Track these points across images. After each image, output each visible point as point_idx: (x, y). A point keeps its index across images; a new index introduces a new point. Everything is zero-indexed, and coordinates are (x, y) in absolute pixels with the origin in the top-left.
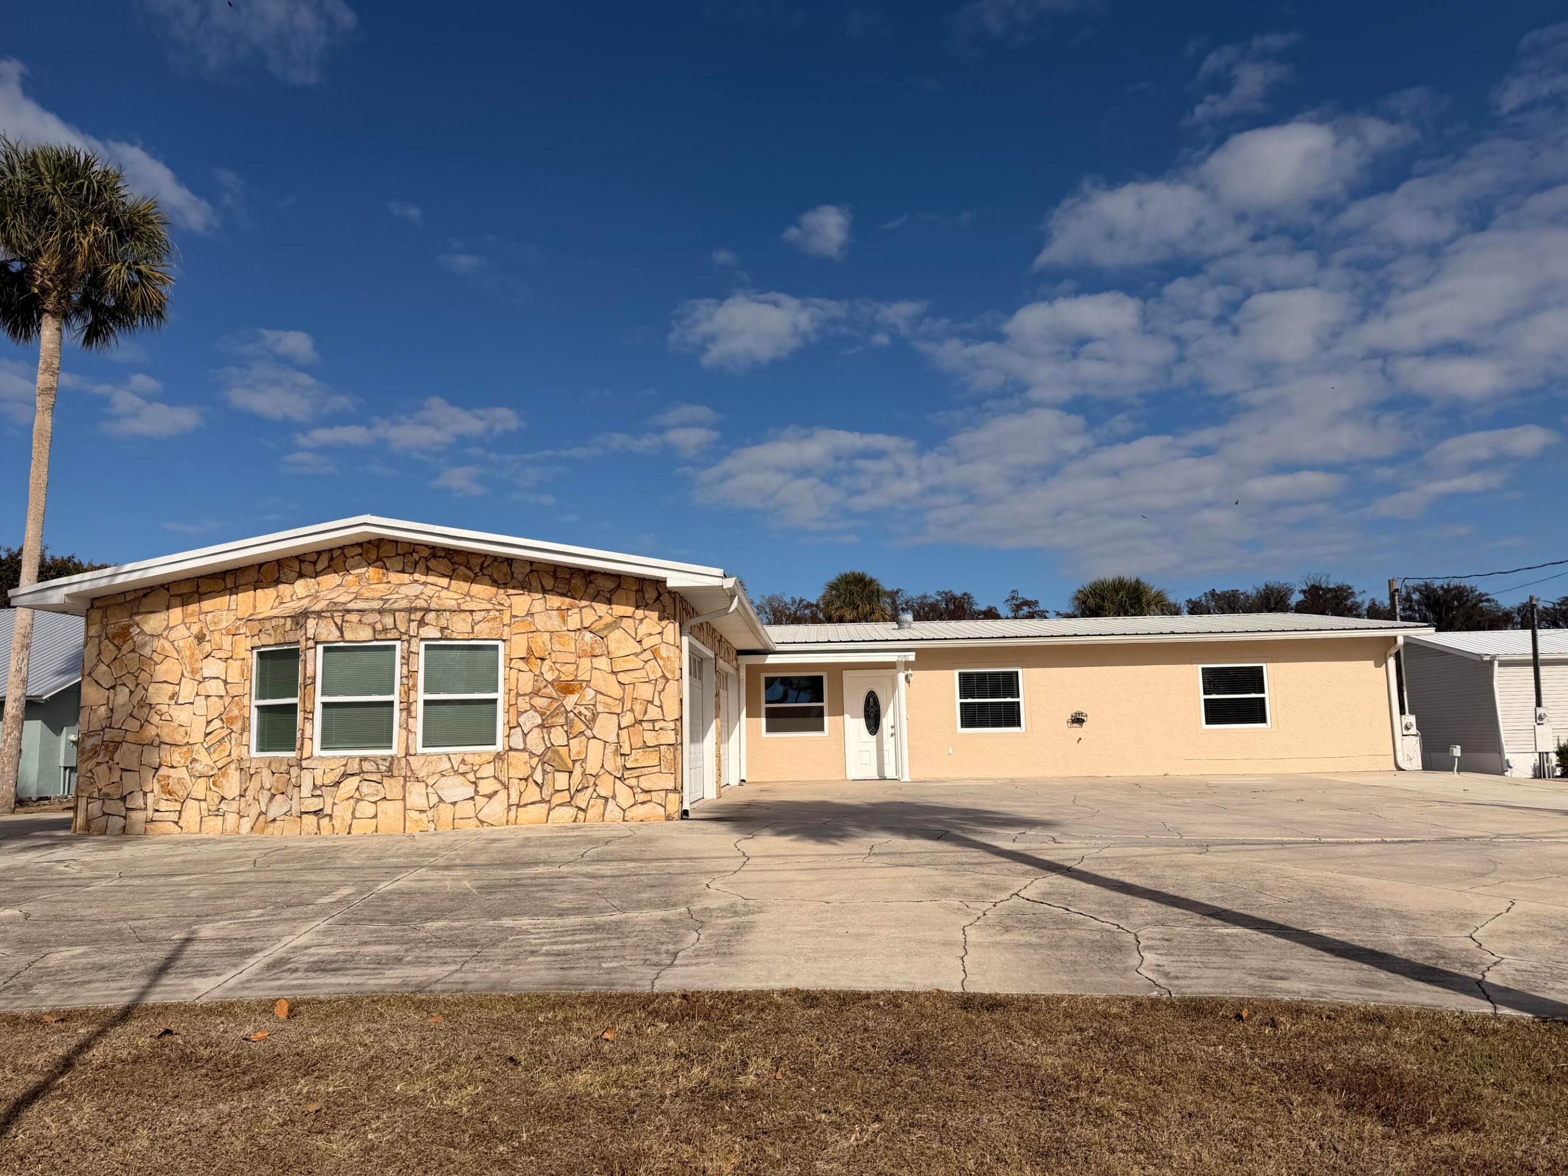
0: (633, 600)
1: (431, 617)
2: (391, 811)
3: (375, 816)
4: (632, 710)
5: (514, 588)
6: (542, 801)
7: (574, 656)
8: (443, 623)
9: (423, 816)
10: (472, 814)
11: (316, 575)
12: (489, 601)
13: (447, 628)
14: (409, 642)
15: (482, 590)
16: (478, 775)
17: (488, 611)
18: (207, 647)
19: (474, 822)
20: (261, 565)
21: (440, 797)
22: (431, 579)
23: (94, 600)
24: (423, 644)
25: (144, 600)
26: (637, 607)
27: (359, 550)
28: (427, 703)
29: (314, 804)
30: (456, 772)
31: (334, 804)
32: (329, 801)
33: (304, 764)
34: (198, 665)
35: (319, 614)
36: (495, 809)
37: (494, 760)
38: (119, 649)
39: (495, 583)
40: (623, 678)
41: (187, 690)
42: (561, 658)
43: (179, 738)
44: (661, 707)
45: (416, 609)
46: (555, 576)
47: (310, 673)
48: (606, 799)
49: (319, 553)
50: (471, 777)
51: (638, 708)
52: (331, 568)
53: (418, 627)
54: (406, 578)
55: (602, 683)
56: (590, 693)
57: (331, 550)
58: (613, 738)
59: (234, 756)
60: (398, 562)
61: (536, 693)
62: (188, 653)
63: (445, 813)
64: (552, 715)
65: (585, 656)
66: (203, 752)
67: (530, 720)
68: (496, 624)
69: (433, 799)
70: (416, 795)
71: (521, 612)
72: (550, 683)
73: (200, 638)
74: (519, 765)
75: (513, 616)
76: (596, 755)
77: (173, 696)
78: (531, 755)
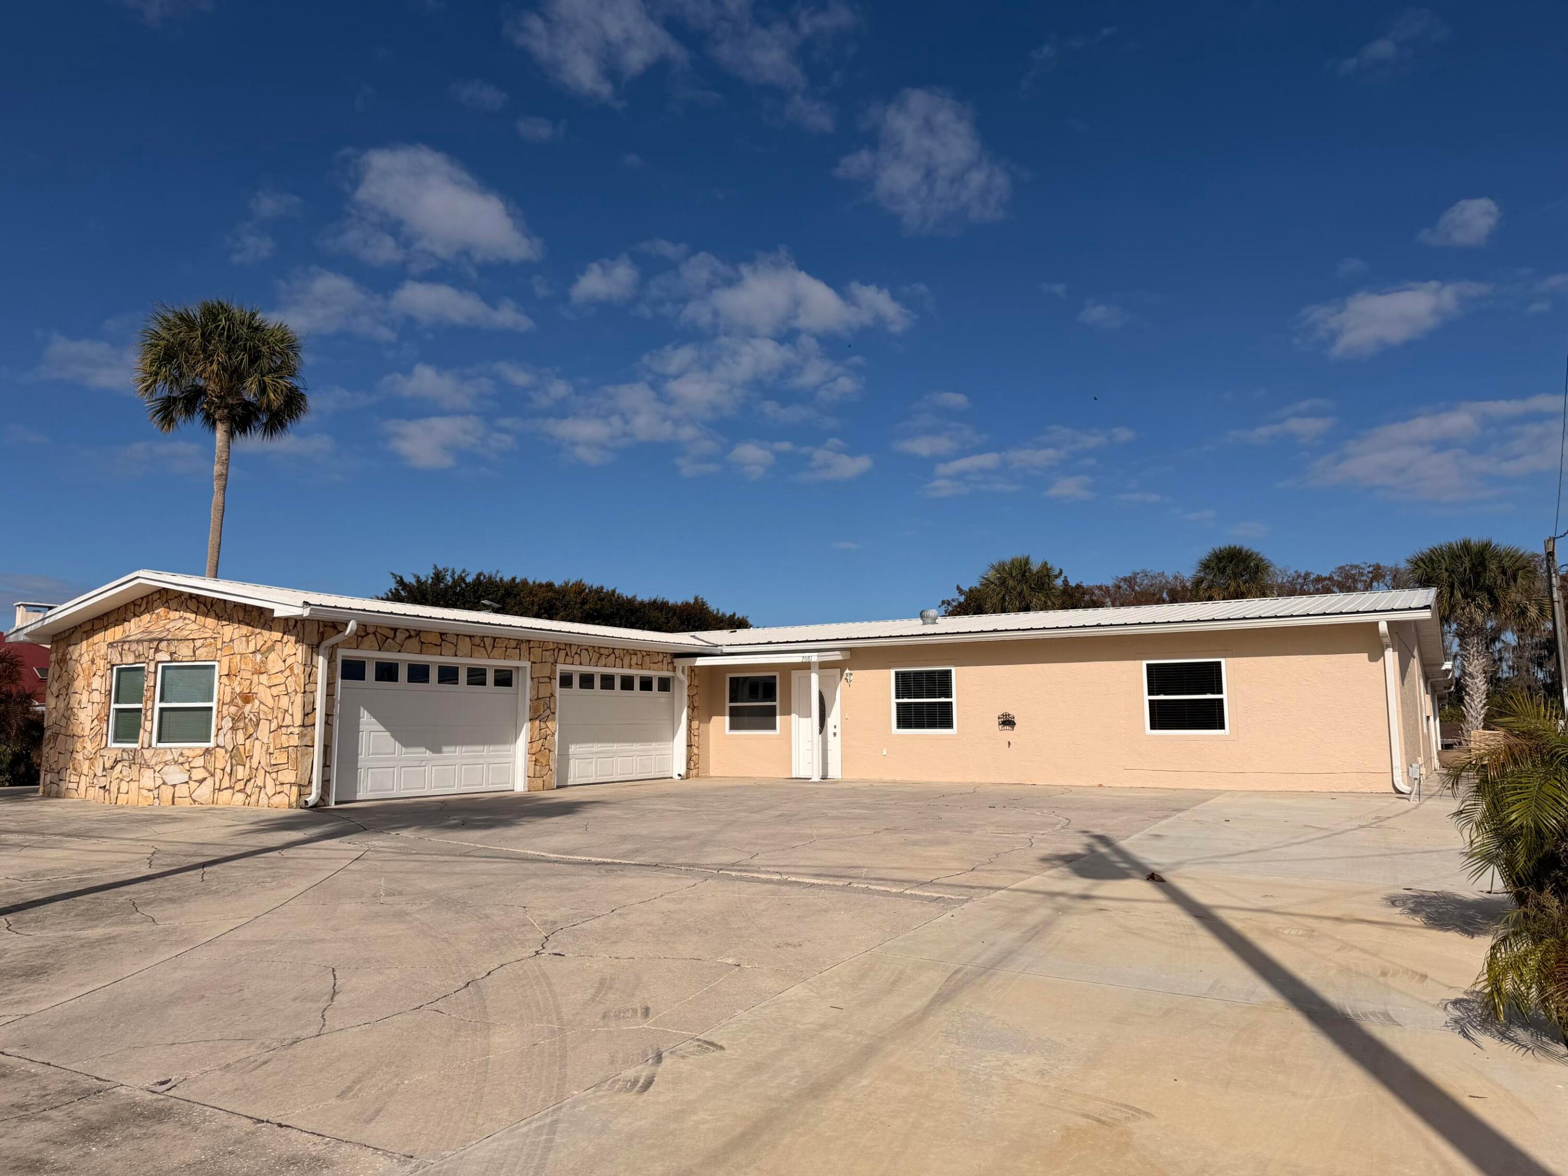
0: (282, 627)
1: (163, 645)
2: (134, 789)
3: (127, 793)
4: (276, 718)
5: (225, 620)
6: (231, 788)
7: (250, 673)
8: (173, 649)
9: (151, 793)
10: (187, 794)
11: (142, 613)
12: (213, 630)
13: (175, 653)
14: (148, 663)
15: (210, 622)
16: (191, 765)
17: (206, 639)
19: (188, 800)
20: (119, 608)
21: (164, 781)
22: (188, 615)
23: (55, 634)
24: (160, 666)
25: (73, 636)
26: (284, 633)
28: (162, 710)
30: (176, 762)
31: (111, 782)
32: (109, 780)
34: (90, 681)
36: (205, 792)
37: (204, 754)
38: (62, 670)
39: (218, 618)
40: (275, 691)
41: (85, 697)
42: (245, 675)
43: (81, 732)
44: (292, 715)
45: (154, 640)
46: (243, 612)
48: (261, 788)
49: (142, 598)
51: (280, 716)
53: (155, 653)
54: (177, 614)
55: (263, 695)
56: (257, 702)
57: (148, 596)
58: (266, 740)
60: (173, 604)
61: (232, 702)
62: (87, 672)
63: (167, 793)
64: (238, 720)
65: (256, 673)
66: (89, 743)
67: (227, 723)
68: (212, 649)
69: (159, 782)
70: (148, 779)
71: (227, 639)
72: (239, 694)
73: (93, 662)
74: (222, 759)
75: (223, 642)
76: (257, 753)
77: (80, 703)
78: (226, 751)
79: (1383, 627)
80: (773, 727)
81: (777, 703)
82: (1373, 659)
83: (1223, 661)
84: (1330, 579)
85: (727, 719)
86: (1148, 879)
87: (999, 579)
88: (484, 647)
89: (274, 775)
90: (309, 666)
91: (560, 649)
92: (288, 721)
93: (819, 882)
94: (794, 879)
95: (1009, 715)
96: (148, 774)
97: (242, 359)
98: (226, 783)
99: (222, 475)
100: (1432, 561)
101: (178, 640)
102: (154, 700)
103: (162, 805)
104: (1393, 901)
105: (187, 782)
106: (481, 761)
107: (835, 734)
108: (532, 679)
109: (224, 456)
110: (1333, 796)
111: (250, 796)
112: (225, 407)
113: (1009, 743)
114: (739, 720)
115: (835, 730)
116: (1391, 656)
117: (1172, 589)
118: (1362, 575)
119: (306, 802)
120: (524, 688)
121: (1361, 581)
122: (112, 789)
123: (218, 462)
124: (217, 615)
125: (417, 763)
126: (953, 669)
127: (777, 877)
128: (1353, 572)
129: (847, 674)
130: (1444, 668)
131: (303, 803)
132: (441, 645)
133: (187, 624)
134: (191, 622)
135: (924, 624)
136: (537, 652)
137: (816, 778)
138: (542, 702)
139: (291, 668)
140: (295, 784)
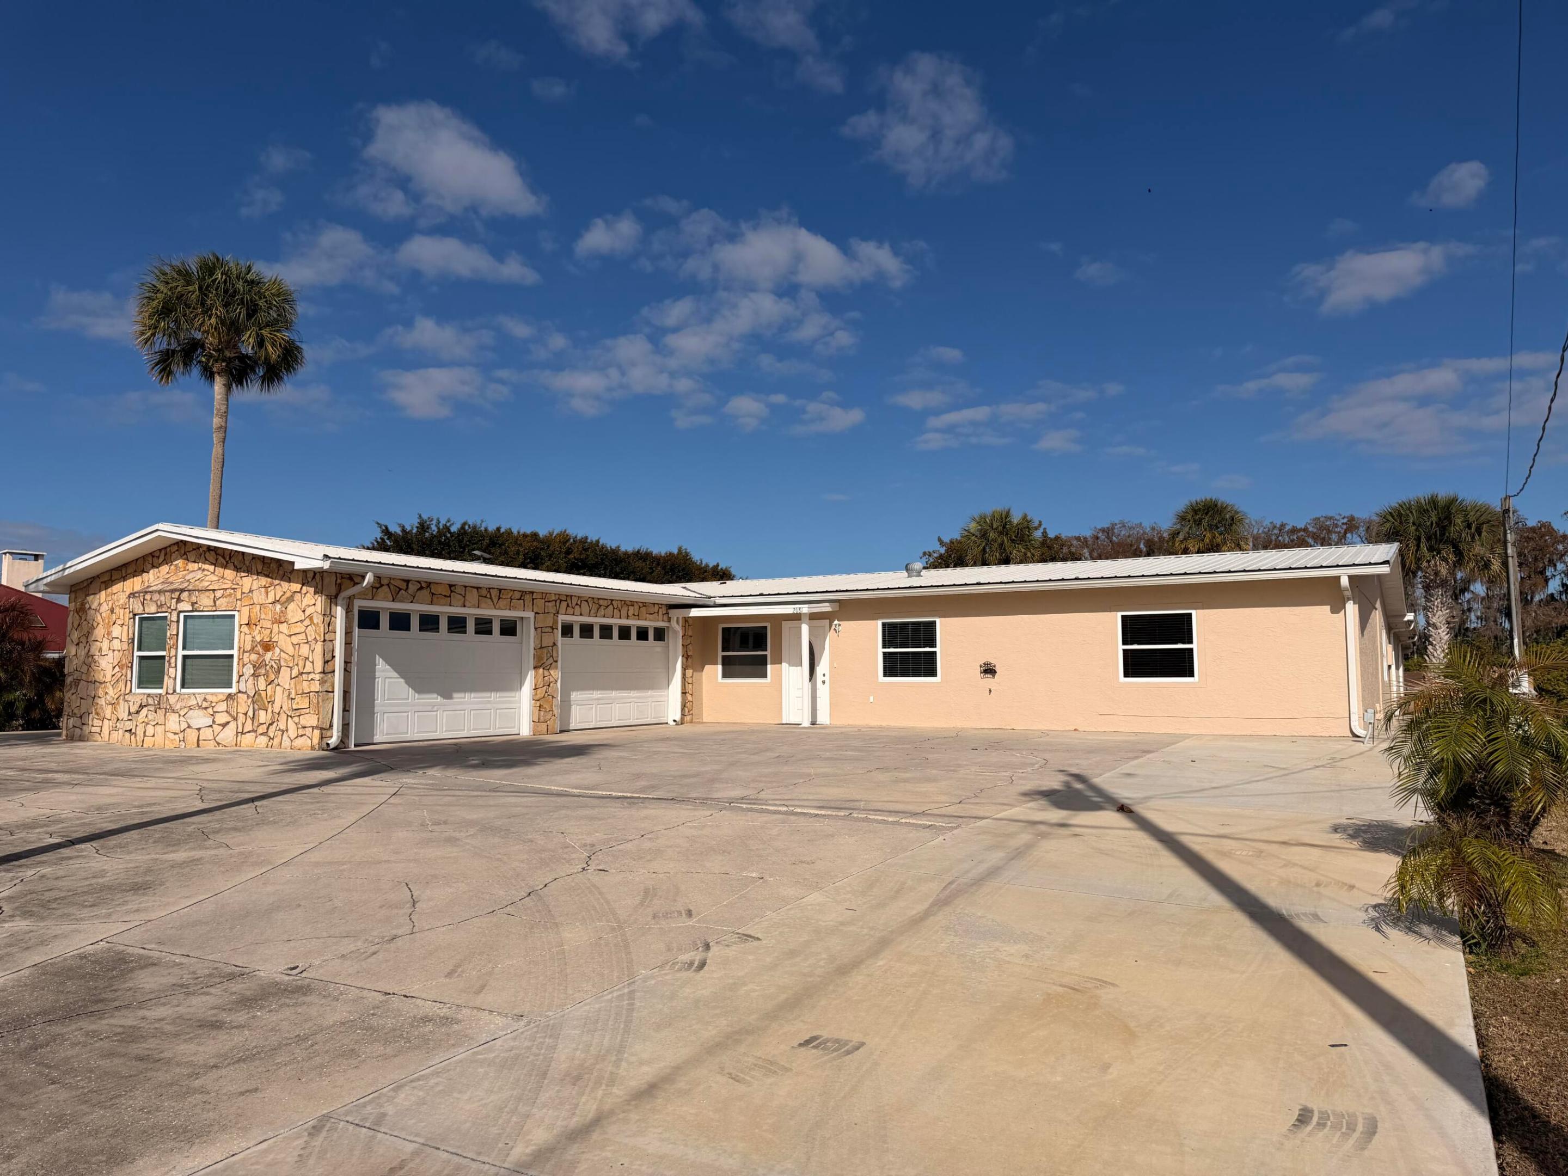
0: (301, 579)
1: (185, 595)
2: (160, 731)
3: (153, 736)
4: (298, 665)
5: (244, 572)
6: (253, 731)
7: (270, 622)
8: (194, 599)
9: (177, 736)
10: (212, 737)
11: (160, 565)
12: (232, 581)
13: (196, 603)
14: (170, 613)
15: (229, 574)
16: (215, 710)
17: (226, 589)
18: (114, 616)
19: (213, 743)
20: (137, 560)
21: (189, 724)
22: (206, 566)
23: (72, 586)
24: (182, 615)
25: (91, 586)
26: (303, 585)
27: (176, 548)
28: (185, 657)
30: (200, 707)
31: (137, 726)
32: (135, 724)
34: (110, 629)
36: (228, 735)
37: (227, 699)
39: (237, 569)
40: (295, 640)
41: (105, 645)
42: (265, 624)
43: (102, 678)
44: (313, 662)
48: (283, 731)
49: (160, 550)
51: (301, 664)
53: (177, 603)
54: (196, 566)
55: (283, 643)
56: (277, 650)
57: (166, 548)
58: (287, 686)
60: (192, 556)
61: (252, 650)
62: (107, 621)
63: (192, 736)
64: (259, 668)
65: (276, 623)
66: (111, 688)
67: (249, 670)
68: (232, 599)
69: (184, 726)
70: (173, 722)
71: (246, 590)
72: (259, 643)
73: (112, 611)
74: (243, 704)
75: (243, 593)
76: (279, 698)
77: (100, 650)
78: (248, 697)
79: (1345, 581)
80: (765, 676)
81: (768, 653)
82: (1335, 611)
83: (1194, 612)
84: (1305, 530)
85: (720, 667)
86: (1118, 811)
87: (980, 531)
88: (491, 598)
89: (296, 719)
90: (328, 616)
91: (561, 601)
92: (309, 667)
93: (823, 812)
94: (799, 810)
95: (990, 664)
96: (173, 718)
97: (240, 313)
98: (248, 727)
99: (221, 427)
100: (1400, 515)
101: (199, 591)
102: (177, 648)
103: (188, 747)
104: (1336, 829)
105: (211, 726)
106: (489, 706)
107: (824, 682)
108: (536, 628)
109: (223, 408)
110: (1294, 739)
111: (273, 739)
112: (223, 361)
113: (990, 691)
114: (732, 668)
115: (823, 679)
116: (1351, 608)
117: (1149, 540)
118: (1336, 526)
119: (328, 744)
120: (529, 637)
121: (1335, 532)
122: (137, 732)
123: (217, 415)
124: (235, 567)
125: (430, 708)
126: (938, 621)
127: (785, 809)
128: (1328, 523)
129: (836, 625)
130: (1406, 619)
131: (325, 746)
132: (450, 596)
133: (206, 575)
134: (209, 573)
135: (909, 577)
136: (540, 603)
137: (806, 723)
138: (545, 651)
139: (310, 617)
140: (317, 727)
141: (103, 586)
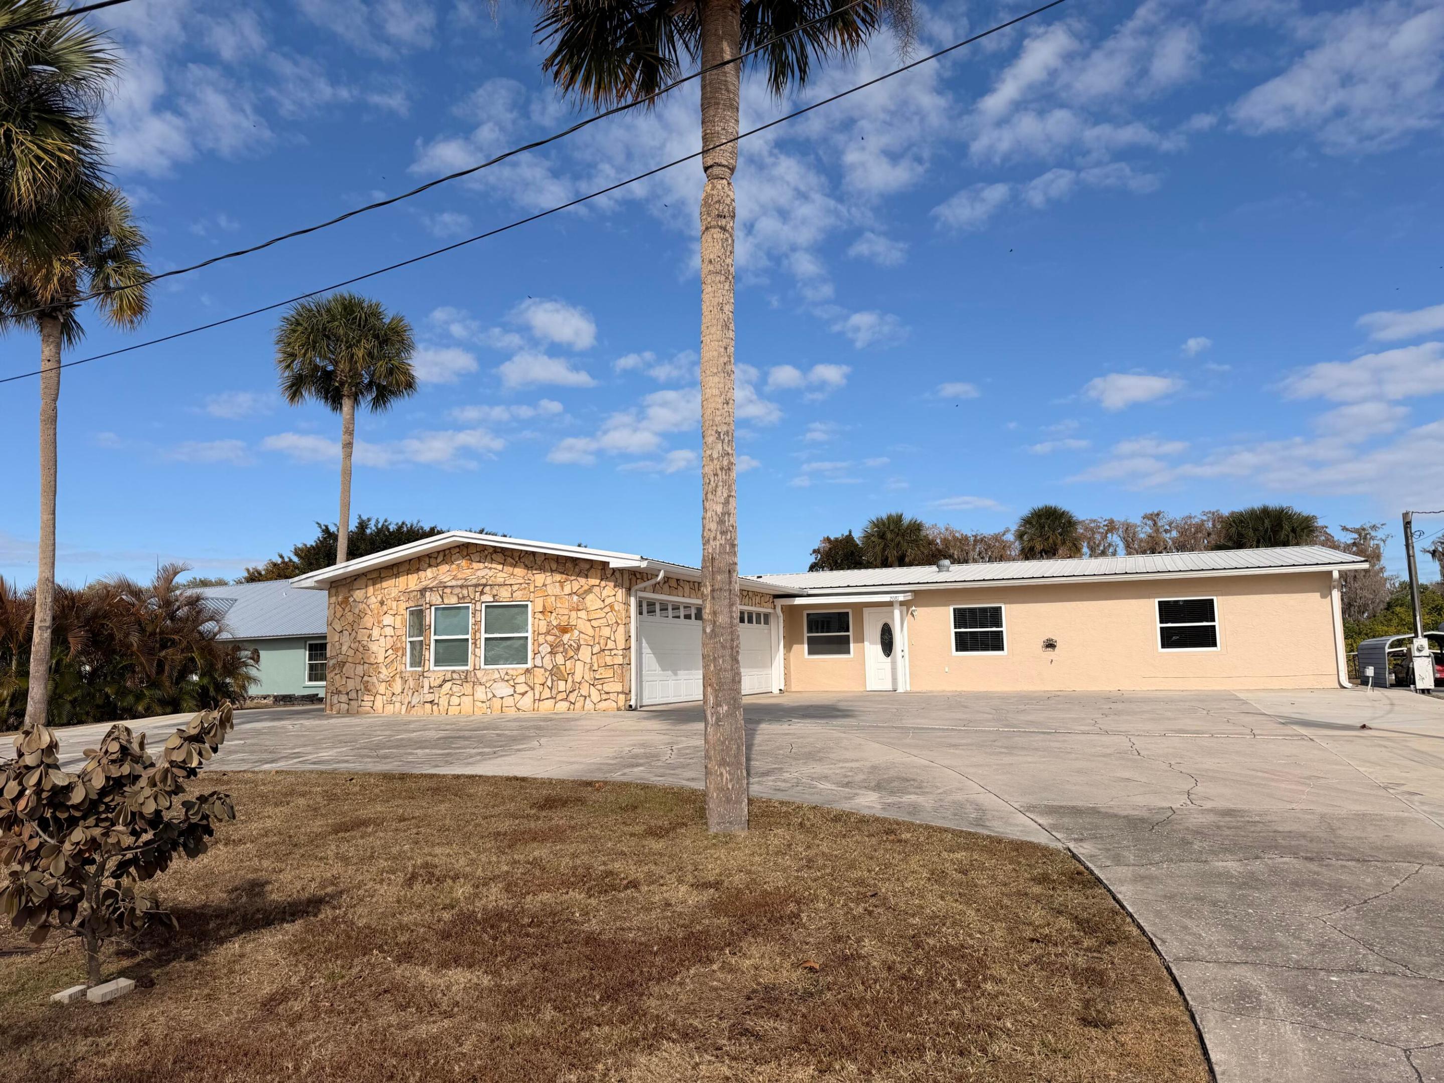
0: (599, 575)
1: (487, 589)
2: (467, 700)
3: (460, 705)
4: (599, 643)
5: (536, 570)
6: (552, 698)
7: (568, 610)
8: (495, 592)
9: (484, 704)
10: (513, 705)
11: (437, 565)
12: (523, 578)
13: (497, 595)
14: (475, 604)
15: (519, 571)
16: (515, 682)
17: (522, 584)
18: (385, 608)
19: (514, 709)
20: (410, 560)
21: (493, 694)
22: (494, 566)
23: (332, 582)
24: (484, 605)
26: (602, 580)
27: (458, 550)
28: (486, 639)
29: (429, 697)
30: (503, 680)
31: (440, 697)
32: (437, 696)
33: (425, 674)
34: (381, 618)
35: (431, 589)
36: (526, 702)
37: (525, 673)
38: (344, 610)
39: (527, 567)
40: (594, 623)
41: (376, 633)
42: (561, 611)
43: (372, 660)
44: (615, 641)
45: (479, 585)
46: (557, 562)
47: (428, 623)
48: (585, 697)
49: (438, 552)
50: (512, 683)
51: (602, 642)
52: (445, 561)
53: (479, 596)
54: (481, 565)
55: (582, 626)
56: (576, 633)
57: (444, 550)
58: (588, 661)
59: (398, 670)
60: (476, 557)
61: (548, 633)
62: (376, 611)
63: (497, 703)
64: (556, 646)
65: (574, 610)
66: (384, 668)
67: (545, 649)
68: (526, 592)
69: (490, 695)
70: (480, 692)
71: (539, 584)
72: (555, 627)
73: (382, 603)
74: (540, 676)
75: (535, 587)
76: (580, 671)
77: (370, 636)
78: (546, 670)
79: (1336, 575)
80: (848, 652)
81: (851, 633)
82: (1323, 596)
83: (1215, 598)
85: (806, 646)
89: (599, 687)
90: (625, 604)
92: (611, 645)
95: (1051, 640)
96: (480, 690)
98: (546, 695)
101: (499, 585)
102: (480, 632)
103: (493, 713)
111: (574, 704)
113: (1052, 661)
114: (816, 647)
115: (902, 657)
116: (1337, 594)
118: (1099, 527)
119: (631, 706)
121: (1099, 533)
122: (440, 703)
124: (526, 566)
125: (667, 679)
128: (1092, 525)
129: (913, 610)
131: (627, 707)
133: (495, 573)
139: (611, 606)
140: (622, 692)
141: (370, 582)
